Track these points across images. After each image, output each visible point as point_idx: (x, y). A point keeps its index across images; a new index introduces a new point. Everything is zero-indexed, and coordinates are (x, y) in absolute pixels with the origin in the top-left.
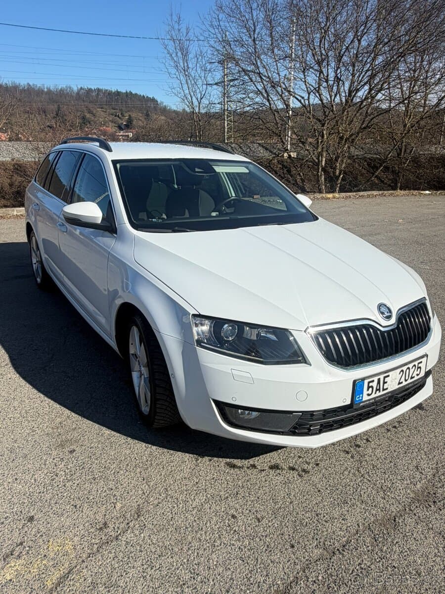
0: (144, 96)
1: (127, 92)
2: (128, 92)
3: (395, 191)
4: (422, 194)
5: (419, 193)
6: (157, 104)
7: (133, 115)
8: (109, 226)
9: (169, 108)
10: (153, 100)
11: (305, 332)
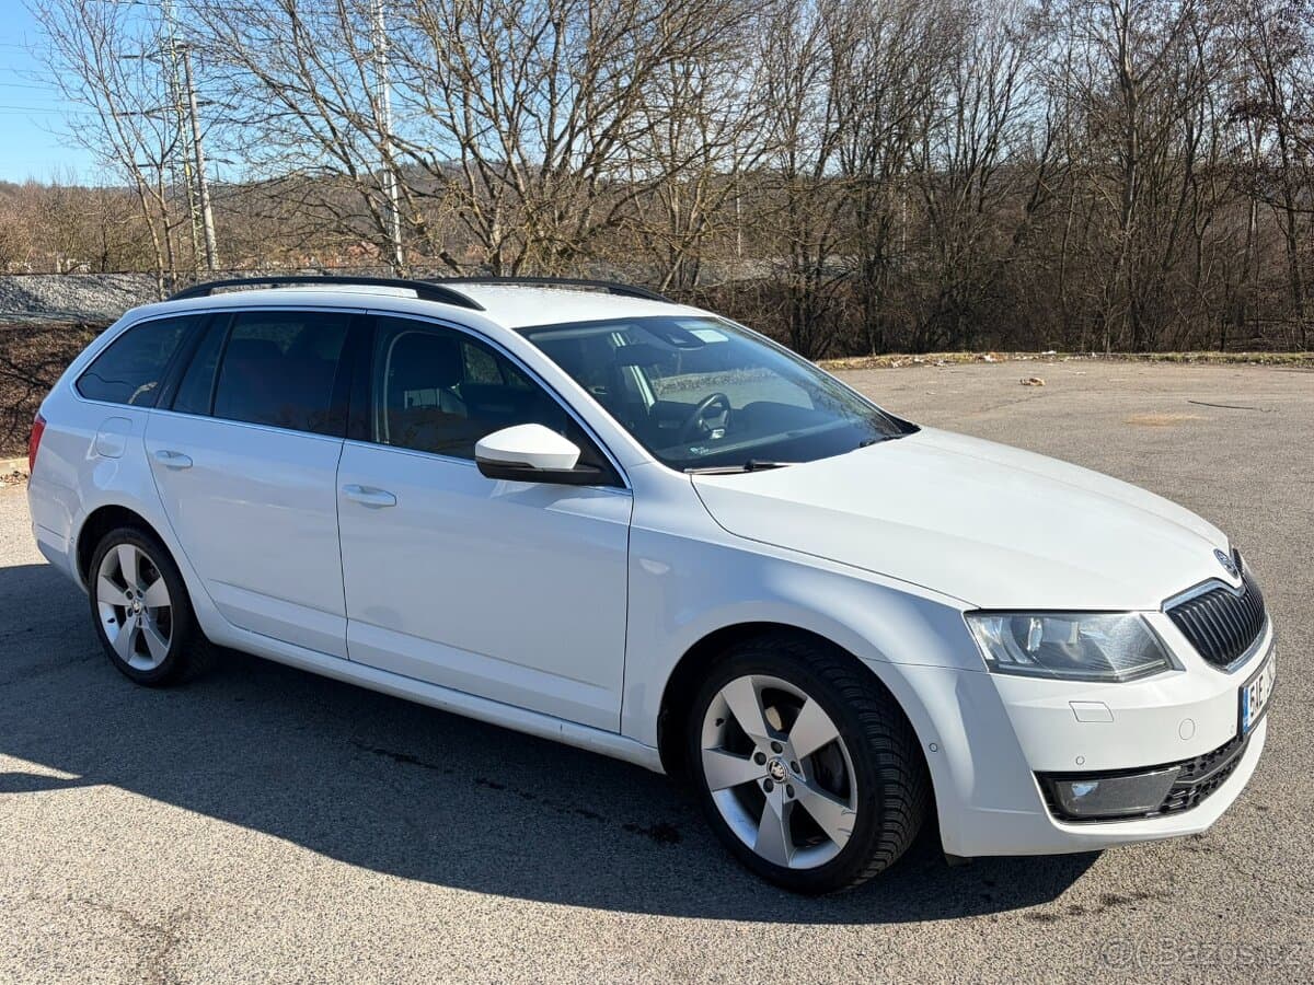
8: (598, 470)
11: (1161, 611)
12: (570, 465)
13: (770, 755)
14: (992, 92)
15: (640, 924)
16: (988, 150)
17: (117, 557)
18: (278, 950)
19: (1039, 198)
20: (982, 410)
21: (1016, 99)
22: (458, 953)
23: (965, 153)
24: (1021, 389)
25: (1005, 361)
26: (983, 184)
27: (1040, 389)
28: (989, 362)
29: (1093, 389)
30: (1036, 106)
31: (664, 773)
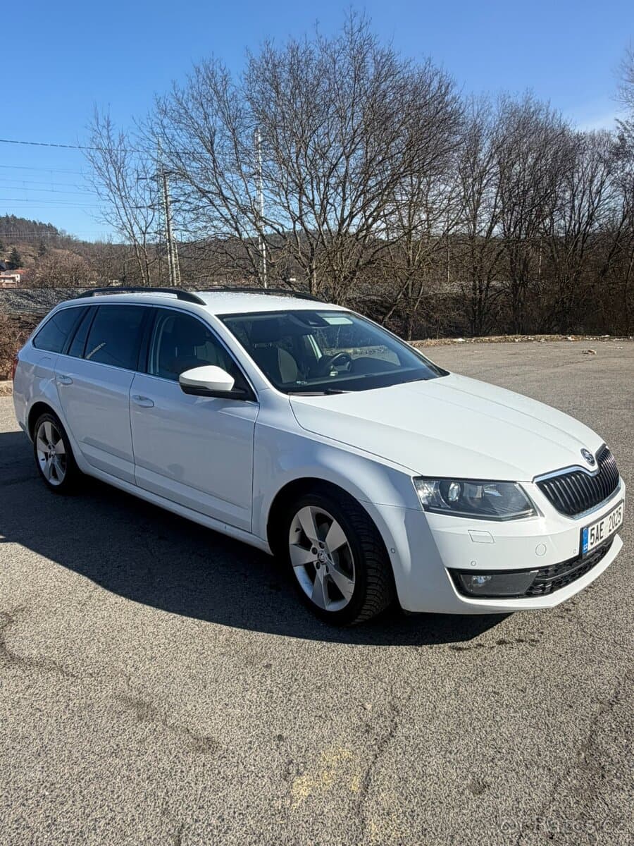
0: (35, 223)
1: (7, 216)
2: (10, 216)
3: (425, 341)
4: (455, 342)
5: (452, 342)
6: (57, 233)
7: (20, 249)
9: (74, 238)
10: (50, 228)
11: (532, 482)
12: (230, 388)
13: (319, 550)
14: (590, 192)
15: (240, 635)
16: (587, 223)
17: (44, 427)
18: (57, 631)
19: (616, 251)
20: (554, 367)
21: (604, 195)
22: (142, 641)
23: (575, 225)
24: (582, 356)
25: (579, 340)
26: (584, 242)
27: (593, 356)
28: (570, 341)
29: (624, 357)
30: (616, 199)
31: (271, 553)
